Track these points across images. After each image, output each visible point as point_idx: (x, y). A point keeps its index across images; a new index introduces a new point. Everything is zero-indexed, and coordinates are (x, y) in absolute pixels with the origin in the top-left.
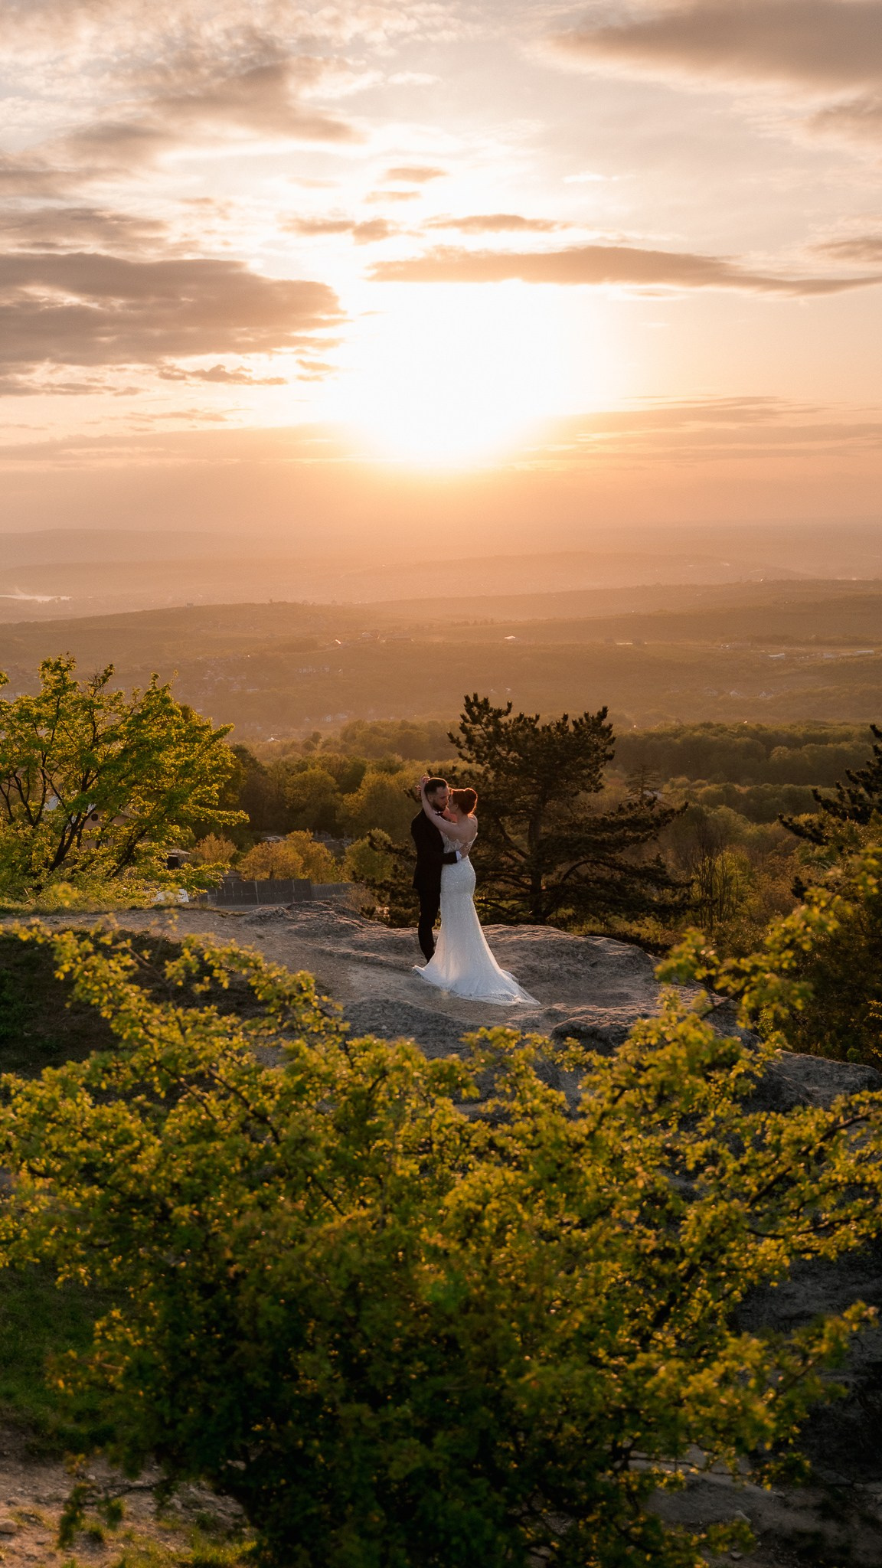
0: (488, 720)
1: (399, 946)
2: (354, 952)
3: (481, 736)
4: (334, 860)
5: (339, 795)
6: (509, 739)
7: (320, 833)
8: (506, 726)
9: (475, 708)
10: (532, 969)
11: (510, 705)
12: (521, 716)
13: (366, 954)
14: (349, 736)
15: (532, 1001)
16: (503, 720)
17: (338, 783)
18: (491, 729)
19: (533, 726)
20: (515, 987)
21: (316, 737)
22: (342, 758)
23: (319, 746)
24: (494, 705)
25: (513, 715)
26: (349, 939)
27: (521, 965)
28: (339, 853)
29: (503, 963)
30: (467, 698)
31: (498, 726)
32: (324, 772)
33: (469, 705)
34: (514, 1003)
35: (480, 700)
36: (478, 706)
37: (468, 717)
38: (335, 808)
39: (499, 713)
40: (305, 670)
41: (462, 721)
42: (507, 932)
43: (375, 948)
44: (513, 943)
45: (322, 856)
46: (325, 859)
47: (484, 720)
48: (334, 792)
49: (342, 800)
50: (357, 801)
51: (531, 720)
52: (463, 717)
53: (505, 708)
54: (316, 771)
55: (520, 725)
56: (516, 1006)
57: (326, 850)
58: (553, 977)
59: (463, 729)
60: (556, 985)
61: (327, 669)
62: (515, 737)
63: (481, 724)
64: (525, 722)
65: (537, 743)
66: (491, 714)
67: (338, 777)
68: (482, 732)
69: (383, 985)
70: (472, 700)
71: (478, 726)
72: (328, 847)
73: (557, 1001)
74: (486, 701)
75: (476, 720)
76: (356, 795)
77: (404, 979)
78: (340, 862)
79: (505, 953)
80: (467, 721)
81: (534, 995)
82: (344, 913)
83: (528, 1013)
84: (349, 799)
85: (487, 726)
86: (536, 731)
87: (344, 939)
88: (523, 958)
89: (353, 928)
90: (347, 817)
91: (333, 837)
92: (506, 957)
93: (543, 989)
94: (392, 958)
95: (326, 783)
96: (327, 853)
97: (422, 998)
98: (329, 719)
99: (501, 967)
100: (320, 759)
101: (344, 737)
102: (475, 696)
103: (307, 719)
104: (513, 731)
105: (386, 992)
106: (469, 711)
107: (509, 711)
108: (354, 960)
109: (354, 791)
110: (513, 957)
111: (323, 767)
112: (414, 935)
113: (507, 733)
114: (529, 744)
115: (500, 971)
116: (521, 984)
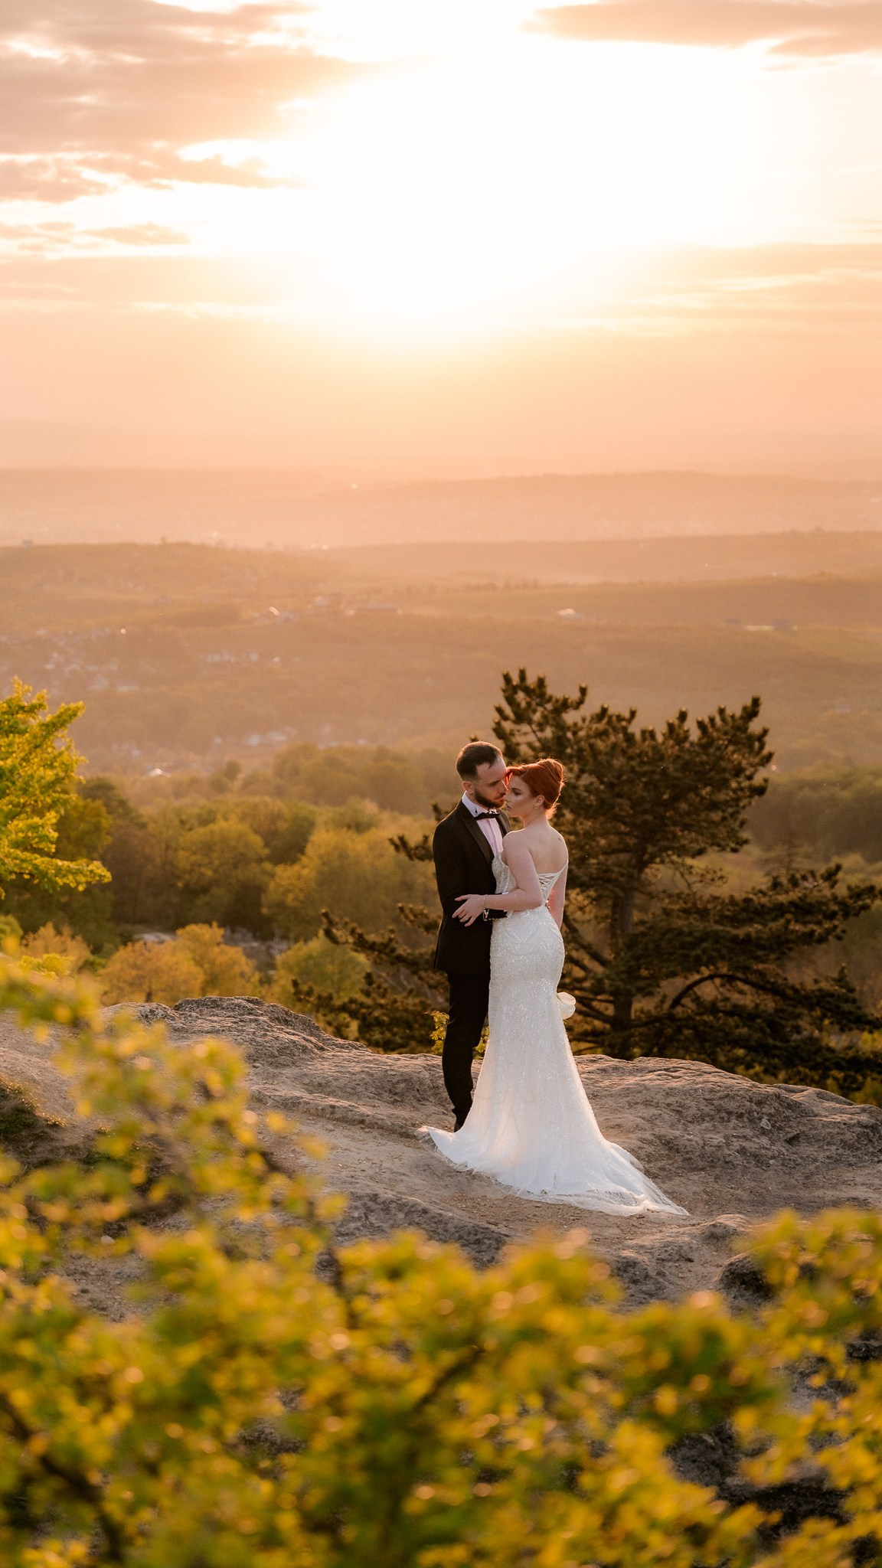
0: (545, 717)
1: (398, 1090)
2: (307, 1097)
3: (530, 745)
4: (257, 976)
5: (267, 866)
6: (580, 750)
7: (233, 931)
8: (575, 730)
9: (521, 696)
10: (670, 1145)
11: (583, 691)
12: (604, 710)
13: (332, 1101)
14: (288, 769)
15: (671, 1209)
16: (570, 717)
17: (267, 845)
18: (548, 732)
19: (625, 729)
20: (637, 1180)
21: (232, 771)
22: (277, 805)
23: (237, 785)
24: (554, 690)
25: (591, 707)
26: (296, 1071)
27: (648, 1135)
28: (267, 965)
29: (611, 1129)
30: (507, 679)
31: (561, 727)
32: (244, 828)
33: (510, 688)
34: (636, 1209)
35: (531, 681)
36: (527, 691)
37: (508, 711)
38: (260, 889)
39: (564, 705)
40: (217, 658)
41: (497, 717)
42: (616, 1069)
43: (351, 1092)
44: (627, 1092)
45: (237, 970)
46: (242, 975)
47: (537, 717)
48: (260, 860)
49: (272, 876)
50: (299, 878)
51: (620, 718)
52: (499, 710)
53: (575, 696)
54: (229, 826)
55: (601, 726)
56: (641, 1217)
57: (243, 960)
58: (711, 1162)
59: (499, 732)
60: (717, 1178)
61: (254, 657)
62: (592, 747)
63: (530, 722)
64: (609, 722)
65: (631, 758)
66: (549, 706)
67: (269, 836)
68: (532, 738)
69: (365, 1165)
70: (516, 680)
71: (525, 728)
72: (250, 954)
73: (722, 1209)
74: (541, 682)
75: (521, 717)
76: (296, 867)
77: (408, 1153)
78: (266, 981)
79: (615, 1111)
80: (506, 718)
81: (675, 1196)
82: (286, 1022)
83: (667, 1231)
84: (285, 874)
85: (541, 727)
86: (629, 738)
87: (287, 1071)
88: (651, 1121)
89: (305, 1050)
90: (281, 905)
91: (255, 938)
92: (615, 1119)
93: (693, 1184)
94: (383, 1111)
95: (246, 845)
96: (246, 965)
97: (445, 1193)
98: (254, 740)
99: (607, 1137)
100: (237, 805)
101: (279, 771)
102: (523, 675)
103: (218, 740)
104: (588, 737)
105: (371, 1178)
106: (510, 700)
107: (581, 702)
108: (307, 1112)
109: (294, 861)
110: (630, 1118)
111: (243, 818)
112: (429, 1068)
113: (578, 742)
114: (619, 762)
115: (607, 1144)
116: (647, 1173)
